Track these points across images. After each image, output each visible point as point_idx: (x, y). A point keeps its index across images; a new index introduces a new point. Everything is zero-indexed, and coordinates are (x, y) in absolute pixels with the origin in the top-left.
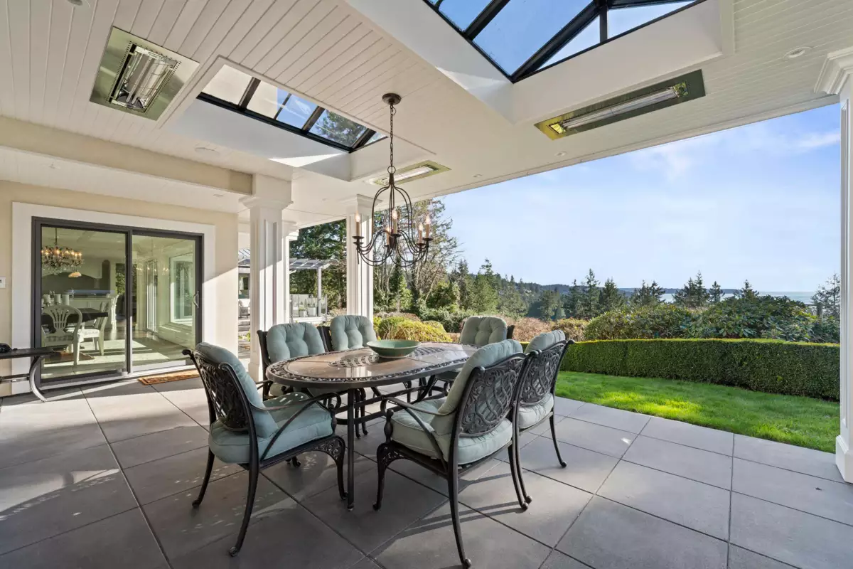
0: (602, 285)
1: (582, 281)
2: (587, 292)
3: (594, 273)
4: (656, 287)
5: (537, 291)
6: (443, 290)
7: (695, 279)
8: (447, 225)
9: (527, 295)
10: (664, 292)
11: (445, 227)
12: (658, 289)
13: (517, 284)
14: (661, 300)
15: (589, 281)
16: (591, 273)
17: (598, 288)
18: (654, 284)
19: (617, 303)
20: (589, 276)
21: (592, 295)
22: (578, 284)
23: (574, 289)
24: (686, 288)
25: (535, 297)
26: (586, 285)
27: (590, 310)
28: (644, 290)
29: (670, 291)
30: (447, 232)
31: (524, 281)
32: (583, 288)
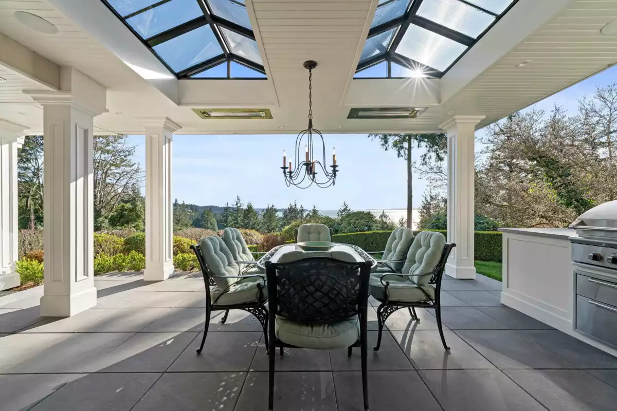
0: (245, 207)
1: (232, 204)
2: (236, 211)
3: (240, 198)
4: (274, 208)
5: (196, 210)
6: (126, 210)
7: (293, 204)
8: (130, 152)
9: (189, 214)
10: (278, 211)
11: (127, 153)
12: (275, 209)
13: (180, 205)
14: (276, 215)
15: (237, 204)
16: (238, 199)
17: (242, 209)
18: (273, 206)
19: (254, 218)
20: (237, 200)
21: (239, 213)
22: (230, 205)
23: (227, 209)
24: (289, 208)
25: (195, 215)
26: (235, 207)
27: (237, 223)
28: (268, 210)
29: (280, 210)
30: (128, 158)
31: (186, 203)
32: (233, 209)
